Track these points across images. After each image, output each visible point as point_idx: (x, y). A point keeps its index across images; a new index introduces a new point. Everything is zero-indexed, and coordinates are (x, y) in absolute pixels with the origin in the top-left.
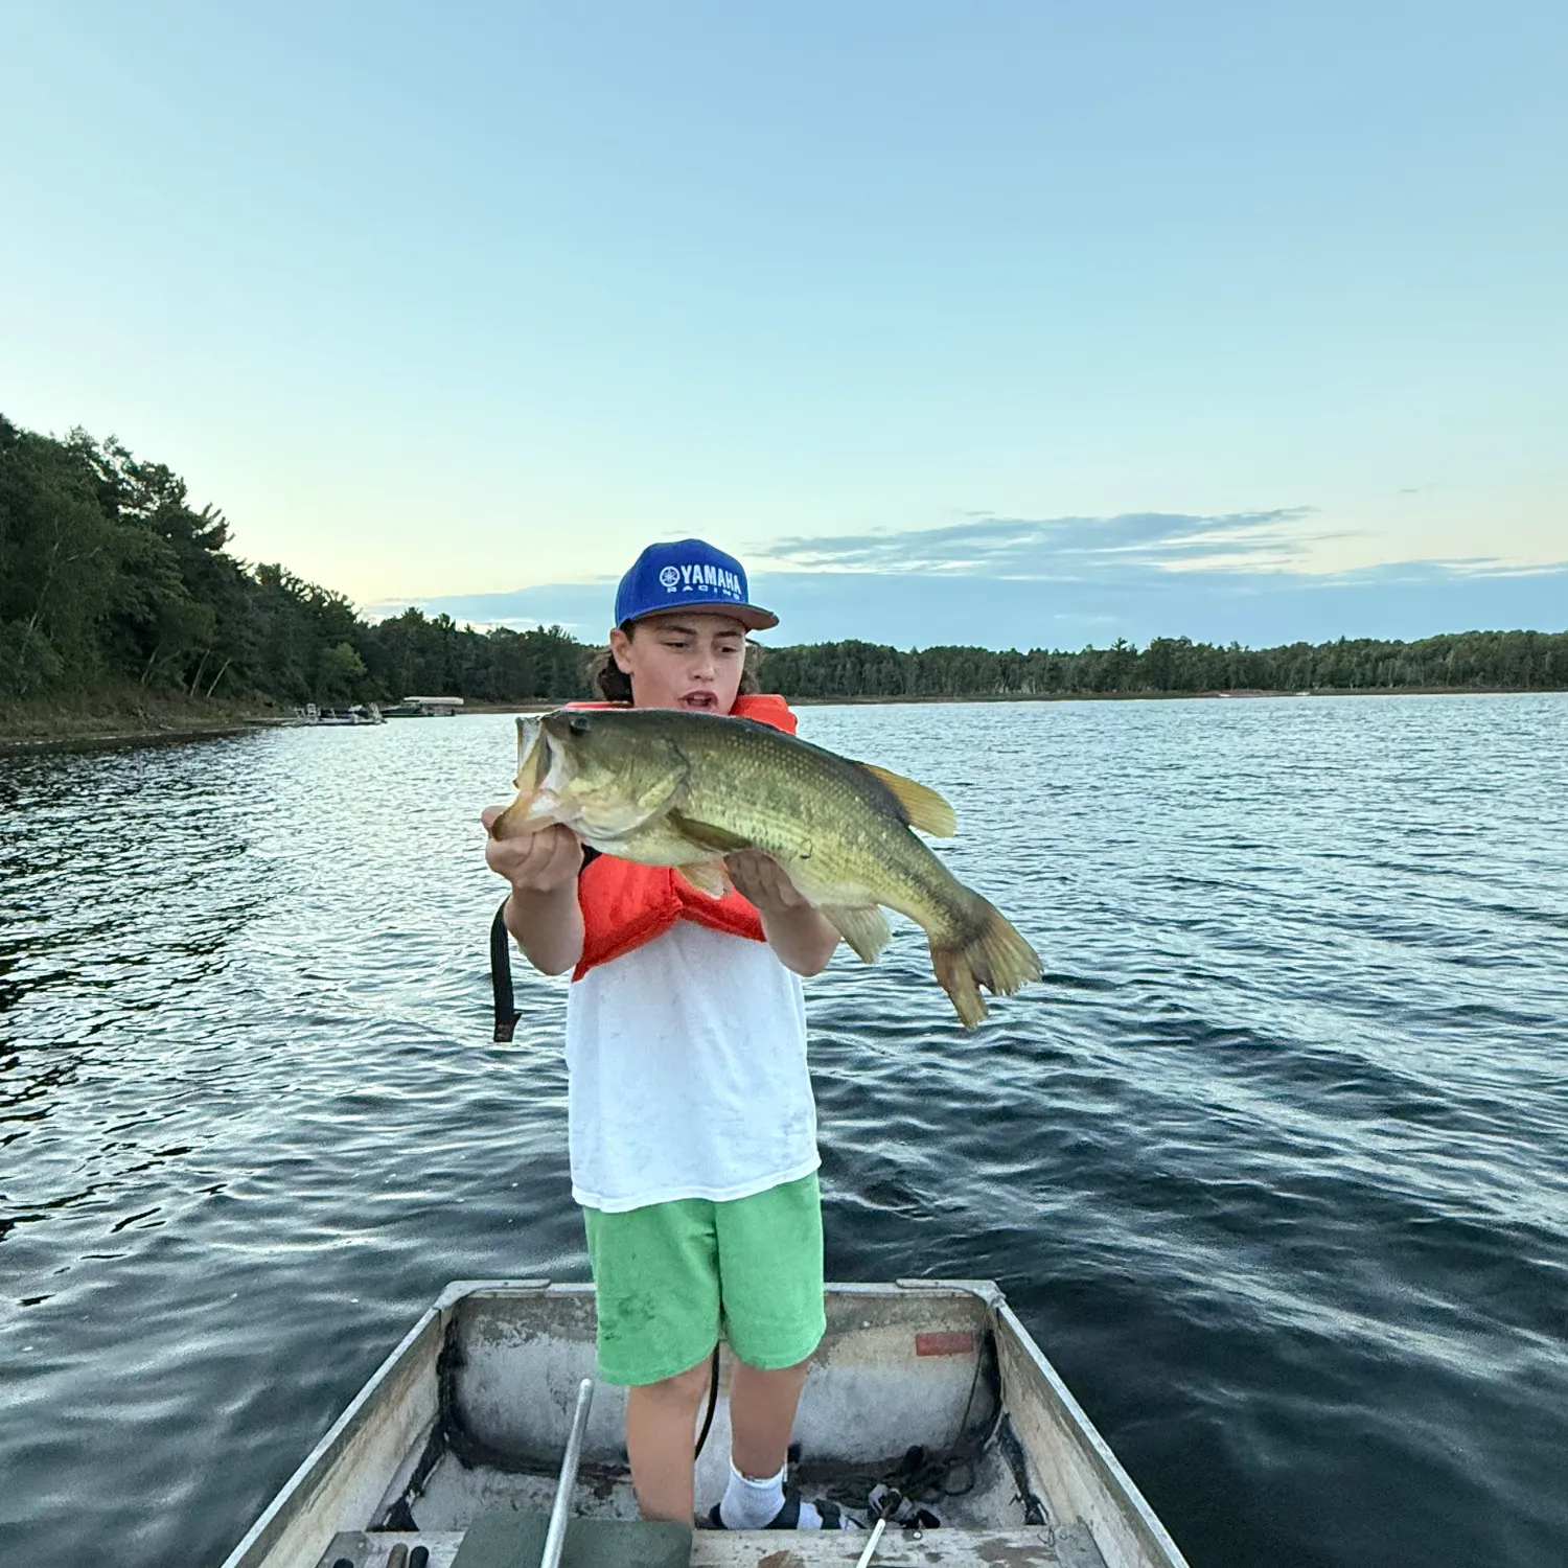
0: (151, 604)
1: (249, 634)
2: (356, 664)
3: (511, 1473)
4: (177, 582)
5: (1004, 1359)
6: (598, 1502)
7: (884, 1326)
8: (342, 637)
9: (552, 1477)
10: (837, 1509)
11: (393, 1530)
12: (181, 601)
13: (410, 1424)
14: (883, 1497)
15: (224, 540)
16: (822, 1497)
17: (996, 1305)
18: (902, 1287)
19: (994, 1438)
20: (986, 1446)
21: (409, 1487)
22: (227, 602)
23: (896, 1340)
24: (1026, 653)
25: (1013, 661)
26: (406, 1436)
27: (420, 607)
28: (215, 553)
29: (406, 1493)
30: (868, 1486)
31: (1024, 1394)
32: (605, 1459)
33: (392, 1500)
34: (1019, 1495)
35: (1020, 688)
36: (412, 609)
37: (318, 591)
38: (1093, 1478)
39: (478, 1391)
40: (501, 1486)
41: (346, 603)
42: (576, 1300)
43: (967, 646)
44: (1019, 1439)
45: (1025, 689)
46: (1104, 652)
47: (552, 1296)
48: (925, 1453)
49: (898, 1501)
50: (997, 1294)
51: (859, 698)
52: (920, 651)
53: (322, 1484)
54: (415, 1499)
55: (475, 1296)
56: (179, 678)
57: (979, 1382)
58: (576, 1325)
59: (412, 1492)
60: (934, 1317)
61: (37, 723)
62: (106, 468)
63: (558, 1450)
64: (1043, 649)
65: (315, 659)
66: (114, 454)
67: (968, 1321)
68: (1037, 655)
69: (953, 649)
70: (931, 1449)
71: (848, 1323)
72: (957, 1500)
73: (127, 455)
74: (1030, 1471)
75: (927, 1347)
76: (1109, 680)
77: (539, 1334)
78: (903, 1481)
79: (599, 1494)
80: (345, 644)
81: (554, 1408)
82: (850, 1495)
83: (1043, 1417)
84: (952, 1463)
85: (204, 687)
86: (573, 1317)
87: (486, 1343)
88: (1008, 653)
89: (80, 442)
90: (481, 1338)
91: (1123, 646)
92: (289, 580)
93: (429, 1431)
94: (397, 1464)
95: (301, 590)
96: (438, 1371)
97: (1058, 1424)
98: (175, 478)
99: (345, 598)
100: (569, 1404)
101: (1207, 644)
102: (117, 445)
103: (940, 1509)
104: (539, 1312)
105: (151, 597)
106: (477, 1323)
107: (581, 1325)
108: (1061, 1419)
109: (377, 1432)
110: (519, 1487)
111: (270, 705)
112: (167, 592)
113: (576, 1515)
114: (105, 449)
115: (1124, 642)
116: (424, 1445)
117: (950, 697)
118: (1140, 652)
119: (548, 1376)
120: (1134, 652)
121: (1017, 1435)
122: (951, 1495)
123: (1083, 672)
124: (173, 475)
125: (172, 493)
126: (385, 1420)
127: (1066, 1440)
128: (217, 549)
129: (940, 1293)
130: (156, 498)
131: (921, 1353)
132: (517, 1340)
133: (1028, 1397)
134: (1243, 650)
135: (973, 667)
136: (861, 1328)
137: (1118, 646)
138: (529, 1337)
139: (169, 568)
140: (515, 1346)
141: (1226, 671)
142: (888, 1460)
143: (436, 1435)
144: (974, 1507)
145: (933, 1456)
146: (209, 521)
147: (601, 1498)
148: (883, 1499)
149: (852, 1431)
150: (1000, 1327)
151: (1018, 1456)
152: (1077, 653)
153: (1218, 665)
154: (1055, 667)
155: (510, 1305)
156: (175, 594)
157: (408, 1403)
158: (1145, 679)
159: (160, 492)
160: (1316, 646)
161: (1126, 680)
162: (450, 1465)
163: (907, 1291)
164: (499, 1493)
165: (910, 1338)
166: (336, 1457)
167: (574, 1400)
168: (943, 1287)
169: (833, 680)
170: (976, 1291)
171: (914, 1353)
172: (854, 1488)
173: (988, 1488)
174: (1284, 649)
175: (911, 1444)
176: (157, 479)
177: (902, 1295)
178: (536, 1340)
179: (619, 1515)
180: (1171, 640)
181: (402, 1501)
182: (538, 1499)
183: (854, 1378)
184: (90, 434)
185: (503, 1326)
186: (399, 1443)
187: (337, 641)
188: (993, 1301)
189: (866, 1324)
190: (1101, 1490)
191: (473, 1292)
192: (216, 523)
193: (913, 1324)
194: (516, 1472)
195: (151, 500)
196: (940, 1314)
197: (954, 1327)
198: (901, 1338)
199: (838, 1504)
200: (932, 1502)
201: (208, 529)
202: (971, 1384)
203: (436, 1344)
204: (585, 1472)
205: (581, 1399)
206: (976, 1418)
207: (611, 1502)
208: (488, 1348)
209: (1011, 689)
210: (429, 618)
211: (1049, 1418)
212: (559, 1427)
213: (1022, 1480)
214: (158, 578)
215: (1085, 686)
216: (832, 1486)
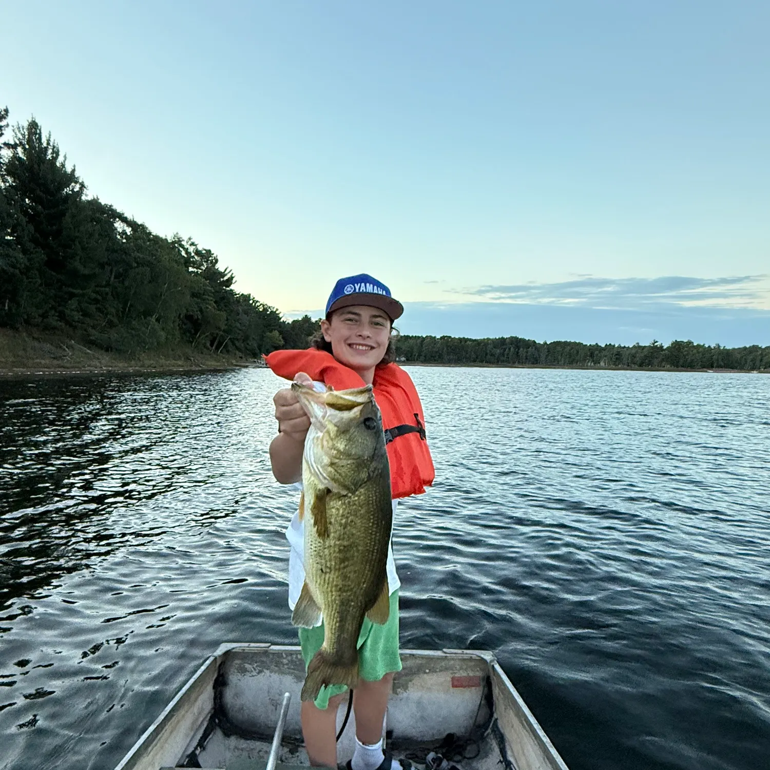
0: (201, 311)
1: (238, 325)
2: (280, 341)
3: (248, 740)
4: (212, 302)
5: (496, 691)
6: (291, 756)
7: (436, 672)
8: (275, 327)
9: (269, 743)
10: (410, 764)
11: (189, 767)
12: (213, 310)
13: (200, 714)
14: (433, 758)
15: (231, 283)
16: (402, 757)
17: (492, 664)
18: (445, 653)
19: (489, 731)
20: (485, 734)
21: (197, 746)
22: (232, 311)
23: (442, 680)
24: (603, 346)
25: (597, 349)
26: (197, 719)
27: (309, 315)
28: (228, 289)
29: (196, 748)
30: (426, 752)
31: (505, 709)
32: (295, 734)
33: (189, 752)
34: (502, 760)
35: (599, 363)
36: (306, 316)
37: (266, 306)
38: (539, 752)
39: (233, 698)
40: (243, 746)
41: (277, 312)
42: (284, 654)
43: (572, 341)
44: (502, 731)
45: (602, 364)
46: (645, 346)
47: (272, 651)
48: (455, 737)
49: (441, 760)
50: (493, 658)
51: (516, 364)
52: (548, 343)
53: (155, 743)
54: (200, 752)
55: (234, 650)
56: (208, 344)
57: (483, 702)
58: (283, 667)
59: (199, 748)
60: (461, 668)
61: (152, 362)
62: (186, 250)
63: (273, 729)
64: (612, 344)
65: (262, 338)
66: (191, 245)
67: (478, 671)
68: (609, 347)
69: (566, 343)
70: (458, 735)
71: (418, 670)
72: (470, 761)
73: (196, 245)
74: (508, 747)
75: (457, 683)
76: (647, 361)
77: (265, 670)
78: (444, 751)
79: (292, 752)
80: (276, 331)
81: (271, 707)
82: (417, 757)
83: (515, 721)
84: (468, 742)
85: (217, 348)
86: (282, 662)
87: (238, 674)
88: (594, 346)
89: (177, 240)
90: (236, 671)
91: (656, 344)
92: (253, 302)
93: (208, 718)
94: (192, 733)
95: (258, 306)
96: (214, 688)
97: (523, 725)
98: (214, 256)
99: (277, 310)
100: (278, 706)
101: (702, 344)
102: (192, 241)
103: (462, 766)
104: (264, 659)
105: (201, 308)
106: (234, 664)
107: (286, 667)
108: (524, 722)
109: (183, 716)
110: (252, 747)
111: (241, 358)
112: (208, 306)
113: (280, 762)
114: (187, 242)
115: (657, 342)
116: (205, 724)
117: (563, 366)
118: (665, 347)
119: (268, 692)
120: (662, 347)
121: (501, 729)
122: (468, 759)
123: (634, 356)
124: (213, 254)
125: (212, 262)
126: (187, 712)
127: (526, 733)
128: (228, 287)
129: (465, 657)
130: (205, 264)
131: (454, 686)
132: (254, 673)
133: (507, 711)
134: (722, 348)
135: (575, 352)
136: (425, 673)
137: (654, 344)
138: (260, 672)
139: (209, 296)
140: (253, 676)
141: (712, 359)
142: (437, 739)
143: (212, 719)
144: (479, 765)
145: (459, 738)
146: (226, 275)
147: (292, 754)
148: (434, 760)
149: (419, 725)
150: (494, 675)
151: (501, 740)
152: (631, 347)
153: (707, 355)
154: (618, 354)
155: (250, 656)
156: (211, 307)
157: (199, 703)
158: (667, 361)
159: (206, 262)
160: (763, 347)
161: (656, 361)
162: (218, 735)
163: (448, 655)
164: (242, 750)
165: (449, 679)
166: (163, 729)
167: (281, 704)
168: (466, 654)
169: (503, 355)
170: (482, 656)
171: (451, 686)
172: (419, 754)
173: (486, 756)
174: (745, 348)
175: (448, 732)
176: (206, 255)
177: (446, 657)
178: (263, 674)
179: (301, 763)
180: (683, 342)
181: (193, 752)
182: (261, 753)
183: (421, 698)
184: (181, 236)
185: (247, 666)
186: (193, 723)
187: (272, 329)
188: (491, 661)
189: (427, 671)
190: (544, 759)
191: (233, 649)
192: (229, 276)
193: (451, 672)
194: (251, 740)
195: (203, 265)
196: (464, 667)
197: (471, 674)
198: (444, 678)
199: (411, 761)
200: (458, 762)
201: (226, 278)
202: (479, 702)
203: (213, 674)
204: (284, 740)
205: (285, 702)
206: (481, 720)
207: (298, 756)
208: (240, 676)
209: (595, 364)
210: (313, 320)
211: (518, 722)
212: (273, 718)
213: (503, 752)
214: (204, 300)
215: (634, 364)
216: (408, 752)
